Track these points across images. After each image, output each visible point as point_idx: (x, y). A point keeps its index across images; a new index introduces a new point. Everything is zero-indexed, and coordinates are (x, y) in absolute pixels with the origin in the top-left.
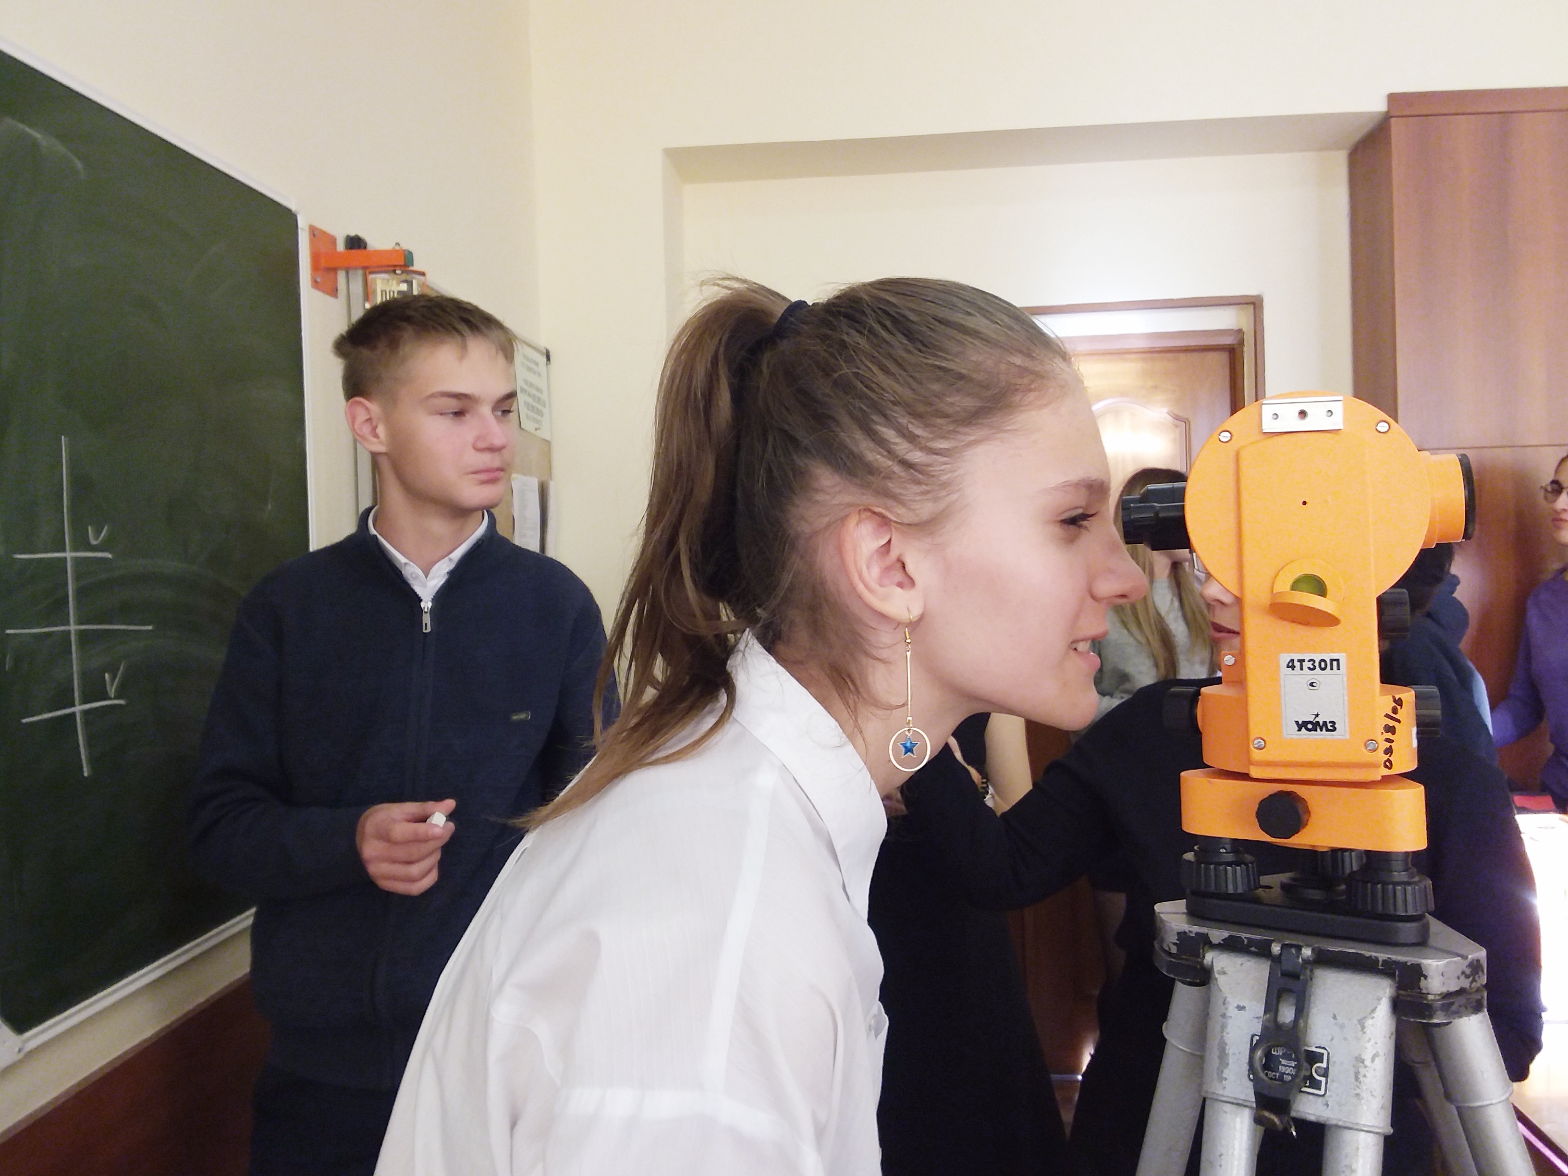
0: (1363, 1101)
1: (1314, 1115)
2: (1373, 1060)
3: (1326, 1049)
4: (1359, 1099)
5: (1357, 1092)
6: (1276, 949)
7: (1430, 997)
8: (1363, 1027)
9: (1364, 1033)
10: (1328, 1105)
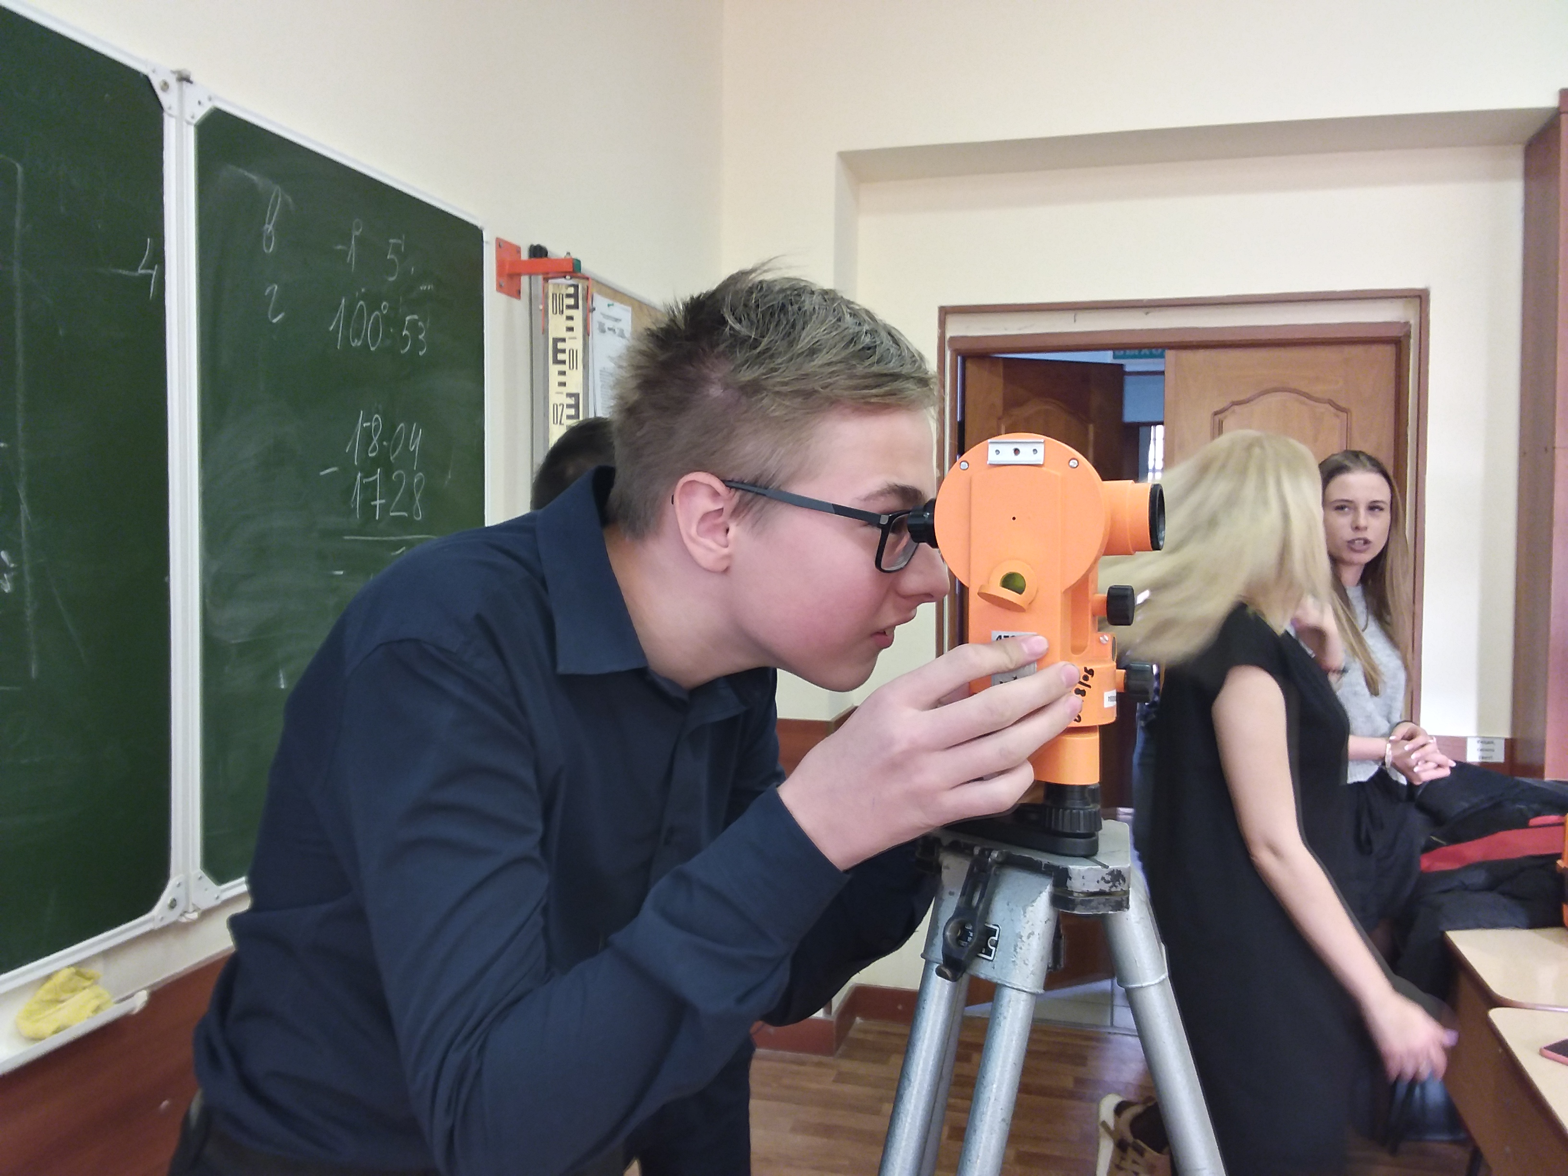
0: (1017, 967)
1: (985, 974)
2: (1029, 937)
3: (999, 927)
4: (1014, 965)
5: (1013, 960)
6: (976, 851)
7: (1076, 894)
8: (1025, 913)
9: (1025, 916)
10: (994, 968)
